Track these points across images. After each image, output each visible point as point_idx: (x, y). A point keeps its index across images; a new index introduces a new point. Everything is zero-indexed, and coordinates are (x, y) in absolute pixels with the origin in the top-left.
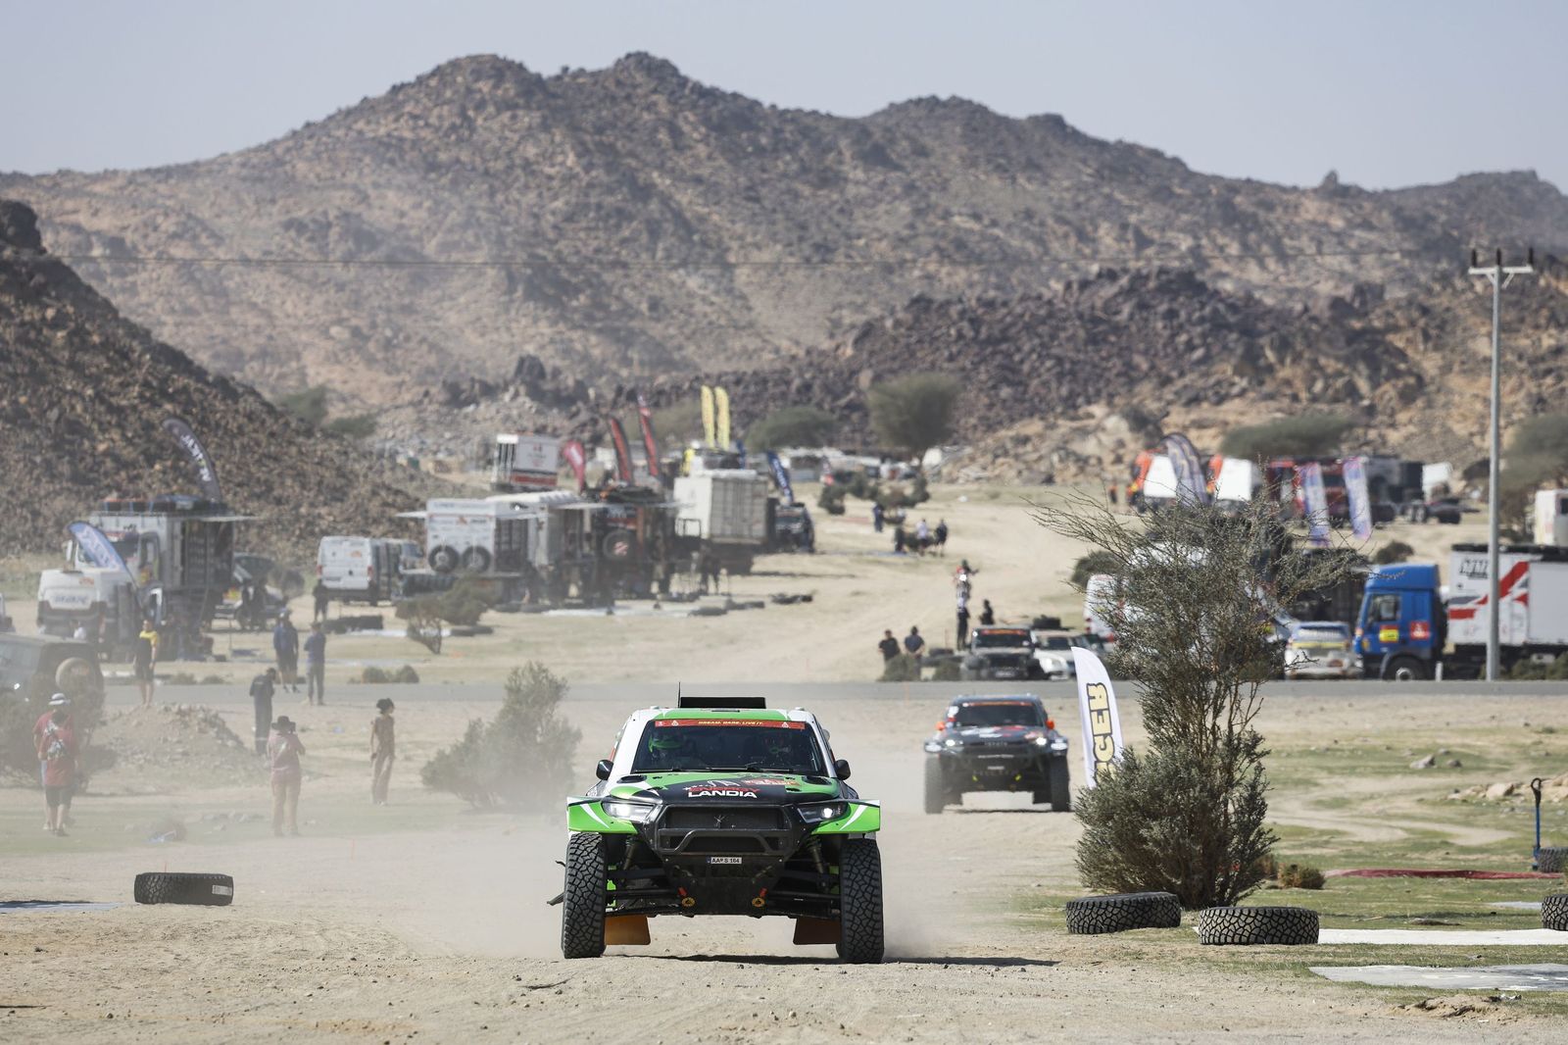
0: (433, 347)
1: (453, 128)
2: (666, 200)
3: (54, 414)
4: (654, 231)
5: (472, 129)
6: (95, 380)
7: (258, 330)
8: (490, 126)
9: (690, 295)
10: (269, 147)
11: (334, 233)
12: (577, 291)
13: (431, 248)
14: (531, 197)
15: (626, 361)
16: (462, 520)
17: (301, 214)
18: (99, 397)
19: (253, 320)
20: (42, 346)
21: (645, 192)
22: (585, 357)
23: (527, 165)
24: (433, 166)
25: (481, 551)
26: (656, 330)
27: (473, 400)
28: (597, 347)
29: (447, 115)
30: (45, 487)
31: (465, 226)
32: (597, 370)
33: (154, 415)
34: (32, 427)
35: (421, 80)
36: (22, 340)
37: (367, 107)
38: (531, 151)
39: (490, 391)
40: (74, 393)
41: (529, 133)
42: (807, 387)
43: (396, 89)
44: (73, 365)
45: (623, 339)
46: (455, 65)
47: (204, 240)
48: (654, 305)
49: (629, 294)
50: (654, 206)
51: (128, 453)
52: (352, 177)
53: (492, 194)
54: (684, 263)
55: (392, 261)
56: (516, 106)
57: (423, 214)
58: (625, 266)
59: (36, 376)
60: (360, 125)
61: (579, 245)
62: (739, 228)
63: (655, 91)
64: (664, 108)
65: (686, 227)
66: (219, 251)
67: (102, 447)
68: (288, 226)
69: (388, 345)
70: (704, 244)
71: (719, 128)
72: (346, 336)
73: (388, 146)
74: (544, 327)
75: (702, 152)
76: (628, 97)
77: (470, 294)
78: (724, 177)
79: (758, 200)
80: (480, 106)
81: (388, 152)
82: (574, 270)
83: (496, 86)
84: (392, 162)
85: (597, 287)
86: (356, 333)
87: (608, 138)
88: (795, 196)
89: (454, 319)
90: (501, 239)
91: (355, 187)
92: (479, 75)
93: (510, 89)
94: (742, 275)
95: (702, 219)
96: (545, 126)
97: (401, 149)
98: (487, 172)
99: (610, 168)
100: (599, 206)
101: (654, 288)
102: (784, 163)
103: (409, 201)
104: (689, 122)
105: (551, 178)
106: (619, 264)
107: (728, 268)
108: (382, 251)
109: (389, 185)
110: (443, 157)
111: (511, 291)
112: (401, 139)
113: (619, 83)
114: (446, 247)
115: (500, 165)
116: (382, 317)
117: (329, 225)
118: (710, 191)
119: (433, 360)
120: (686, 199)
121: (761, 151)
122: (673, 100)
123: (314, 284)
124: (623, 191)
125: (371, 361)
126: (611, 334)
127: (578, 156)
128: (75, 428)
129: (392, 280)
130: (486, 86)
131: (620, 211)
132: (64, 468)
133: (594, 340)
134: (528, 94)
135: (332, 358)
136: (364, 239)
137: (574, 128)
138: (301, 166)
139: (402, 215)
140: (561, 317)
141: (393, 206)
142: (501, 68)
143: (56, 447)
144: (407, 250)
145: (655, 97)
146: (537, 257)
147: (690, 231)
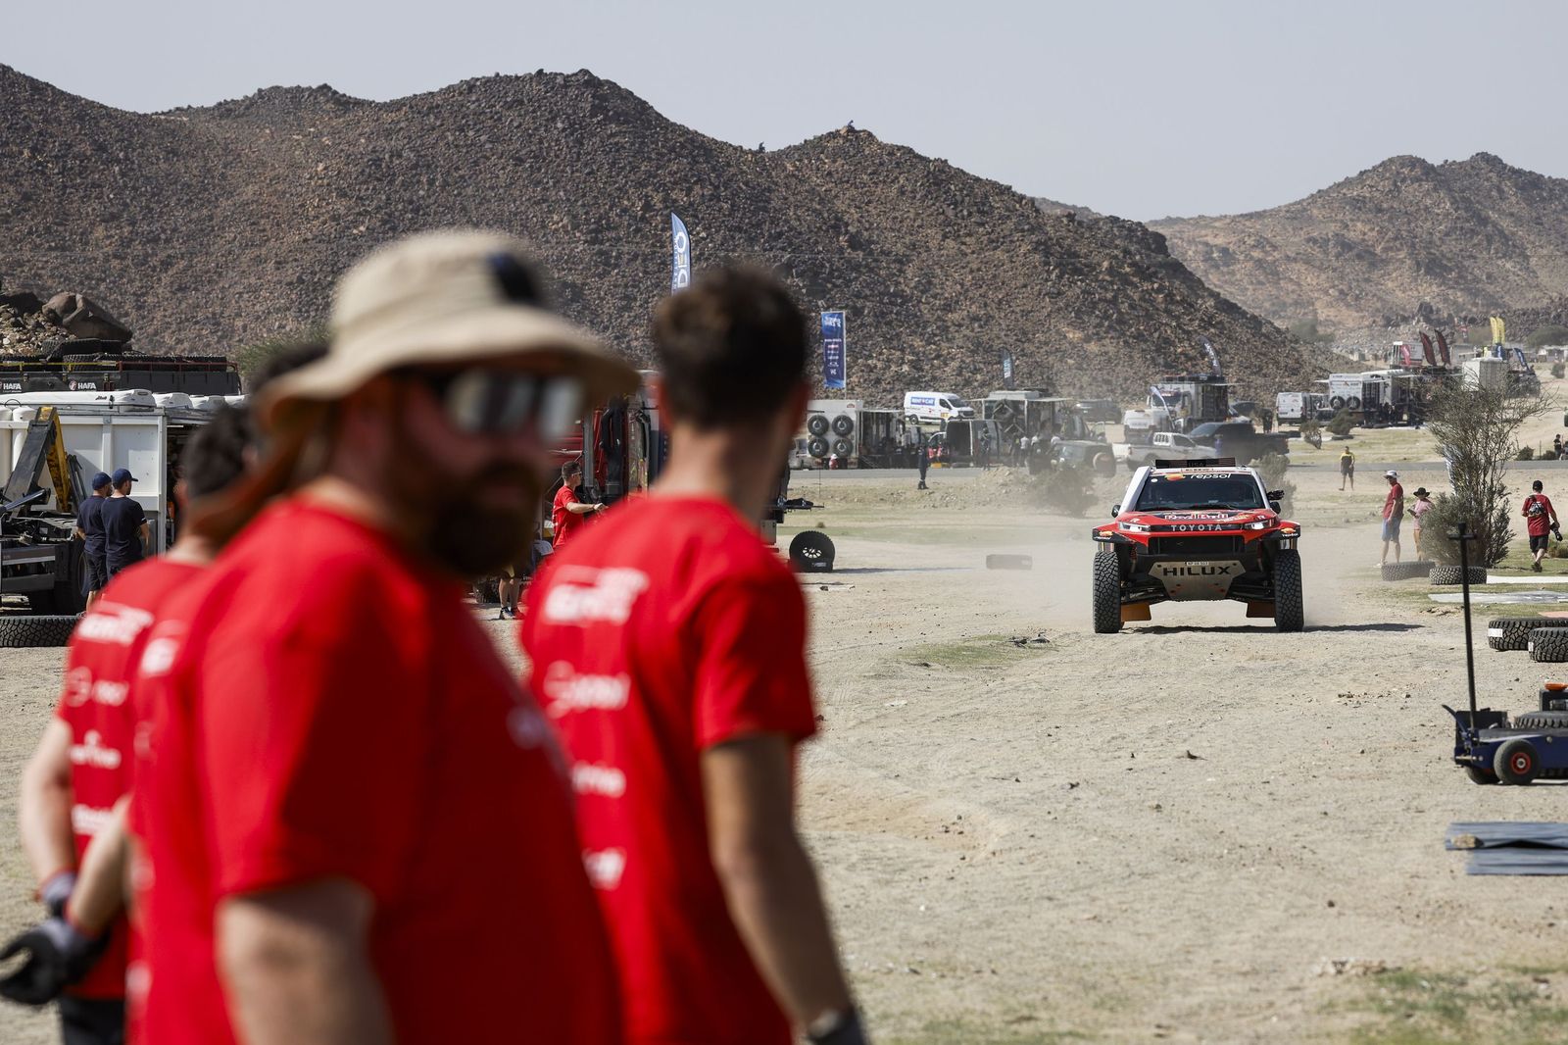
0: (1380, 299)
1: (1390, 191)
2: (1495, 225)
3: (1156, 335)
4: (1489, 239)
5: (1399, 192)
6: (1177, 318)
7: (1293, 292)
8: (1410, 191)
9: (1508, 271)
10: (1300, 203)
11: (1331, 244)
12: (1451, 270)
13: (1378, 250)
14: (1429, 224)
15: (1475, 305)
16: (1346, 383)
17: (1315, 234)
18: (1179, 326)
19: (1291, 287)
20: (1152, 302)
21: (1484, 221)
22: (1455, 303)
23: (1426, 208)
24: (1380, 210)
25: (1356, 399)
26: (1490, 289)
27: (1397, 325)
28: (1460, 297)
29: (1387, 185)
30: (1152, 370)
31: (1396, 239)
32: (1460, 308)
34: (1146, 341)
35: (1375, 168)
36: (1142, 299)
37: (1348, 182)
38: (1429, 202)
39: (1406, 320)
40: (1167, 324)
41: (1427, 193)
42: (1559, 316)
43: (1362, 173)
44: (1168, 311)
45: (1474, 293)
46: (1391, 160)
47: (1268, 249)
48: (1489, 276)
49: (1477, 272)
50: (1489, 228)
51: (1192, 353)
52: (1340, 216)
53: (1409, 223)
54: (1504, 256)
55: (1359, 257)
56: (1422, 180)
57: (1375, 234)
58: (1475, 258)
59: (1149, 316)
60: (1344, 191)
61: (1452, 246)
62: (1532, 238)
63: (1491, 171)
64: (1495, 179)
65: (1505, 238)
66: (1275, 254)
67: (1179, 350)
68: (1308, 240)
69: (1357, 298)
70: (1514, 246)
71: (1522, 189)
72: (1337, 294)
73: (1358, 201)
74: (1434, 288)
75: (1514, 200)
76: (1477, 175)
77: (1398, 272)
78: (1525, 213)
79: (1542, 224)
80: (1403, 180)
81: (1358, 204)
82: (1449, 260)
83: (1411, 171)
84: (1360, 209)
85: (1461, 268)
86: (1341, 292)
87: (1467, 194)
88: (1561, 221)
89: (1390, 285)
90: (1413, 245)
91: (1342, 221)
92: (1403, 166)
93: (1418, 171)
94: (1533, 261)
95: (1513, 234)
96: (1435, 190)
97: (1364, 202)
98: (1406, 213)
99: (1467, 210)
100: (1462, 228)
101: (1489, 268)
102: (1555, 205)
103: (1368, 227)
104: (1508, 187)
105: (1438, 215)
106: (1472, 257)
107: (1527, 258)
108: (1355, 251)
109: (1358, 220)
110: (1385, 206)
111: (1418, 270)
112: (1365, 197)
113: (1472, 167)
114: (1386, 250)
115: (1413, 209)
116: (1354, 284)
117: (1329, 240)
118: (1518, 220)
119: (1379, 305)
120: (1506, 224)
121: (1543, 199)
122: (1499, 175)
123: (1321, 269)
124: (1474, 221)
125: (1348, 306)
126: (1468, 290)
127: (1452, 204)
128: (1167, 341)
129: (1361, 266)
130: (1406, 171)
131: (1472, 230)
132: (1161, 361)
133: (1459, 294)
134: (1427, 174)
135: (1330, 305)
136: (1346, 246)
137: (1450, 190)
138: (1315, 212)
139: (1365, 234)
140: (1443, 283)
141: (1360, 230)
142: (1414, 162)
143: (1157, 351)
144: (1367, 251)
145: (1491, 174)
146: (1431, 254)
147: (1507, 240)
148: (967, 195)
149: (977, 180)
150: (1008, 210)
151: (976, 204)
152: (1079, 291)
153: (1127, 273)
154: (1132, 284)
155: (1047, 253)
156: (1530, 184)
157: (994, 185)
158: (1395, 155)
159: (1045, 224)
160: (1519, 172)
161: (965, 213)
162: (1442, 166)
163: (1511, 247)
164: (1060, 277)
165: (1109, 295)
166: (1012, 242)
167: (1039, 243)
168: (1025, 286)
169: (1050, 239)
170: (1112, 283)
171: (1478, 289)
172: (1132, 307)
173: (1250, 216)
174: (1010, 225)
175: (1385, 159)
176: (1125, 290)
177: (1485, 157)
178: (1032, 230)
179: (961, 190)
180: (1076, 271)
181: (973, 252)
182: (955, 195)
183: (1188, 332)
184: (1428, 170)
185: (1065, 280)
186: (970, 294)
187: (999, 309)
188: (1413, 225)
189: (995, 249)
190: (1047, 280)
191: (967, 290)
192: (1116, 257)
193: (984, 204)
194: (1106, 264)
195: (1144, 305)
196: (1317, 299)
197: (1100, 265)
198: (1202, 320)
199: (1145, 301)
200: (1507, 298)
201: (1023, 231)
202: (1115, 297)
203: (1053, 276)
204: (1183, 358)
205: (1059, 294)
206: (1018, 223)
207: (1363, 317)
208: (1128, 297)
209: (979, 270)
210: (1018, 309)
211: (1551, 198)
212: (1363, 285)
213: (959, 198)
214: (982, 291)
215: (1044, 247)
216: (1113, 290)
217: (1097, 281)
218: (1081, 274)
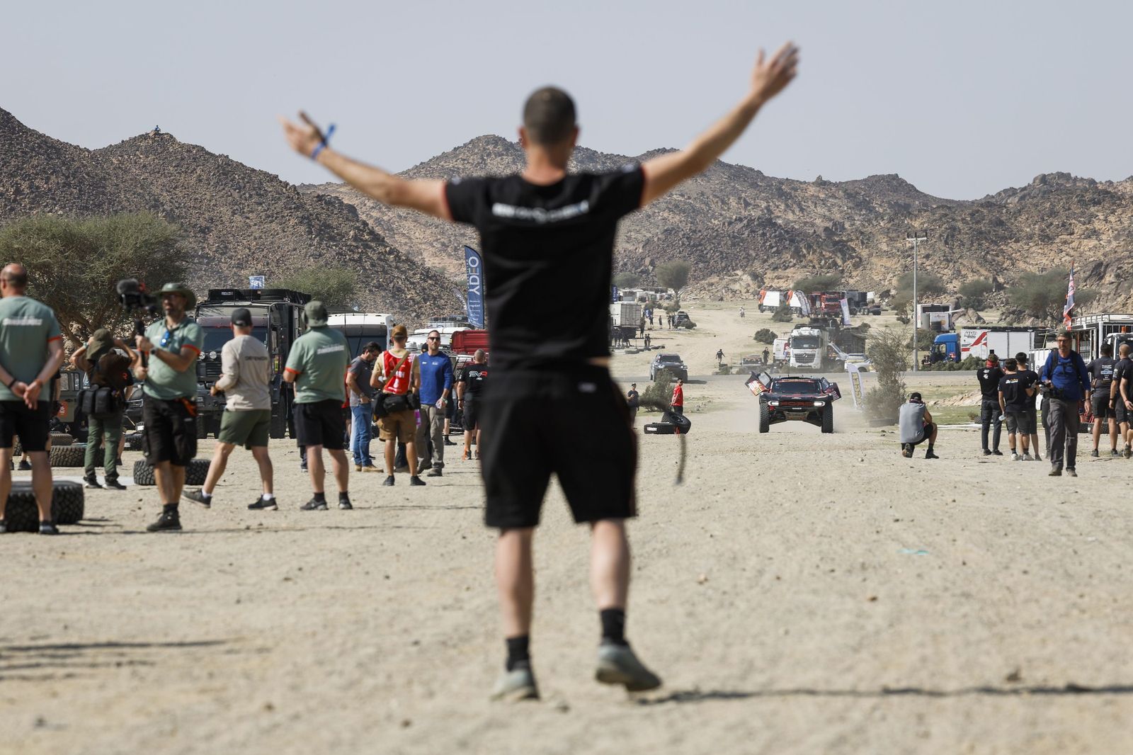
3: (391, 285)
5: (486, 164)
6: (403, 272)
8: (494, 163)
18: (406, 278)
20: (386, 261)
29: (477, 159)
33: (426, 285)
34: (385, 290)
35: (465, 145)
36: (379, 259)
37: (445, 156)
40: (398, 278)
42: (626, 264)
43: (455, 149)
44: (397, 267)
46: (478, 139)
51: (418, 298)
56: (503, 155)
59: (385, 272)
60: (442, 163)
67: (409, 297)
71: (581, 162)
72: (440, 246)
73: (453, 171)
80: (489, 155)
83: (495, 147)
86: (443, 244)
92: (488, 143)
93: (500, 148)
96: (514, 162)
112: (458, 168)
116: (452, 238)
125: (450, 255)
128: (399, 290)
130: (490, 147)
132: (397, 305)
134: (507, 150)
135: (435, 255)
142: (496, 140)
143: (393, 297)
148: (248, 182)
149: (253, 170)
151: (255, 189)
152: (335, 253)
153: (366, 240)
154: (371, 247)
155: (310, 226)
156: (588, 158)
157: (266, 174)
158: (481, 135)
159: (305, 204)
161: (247, 195)
164: (320, 243)
165: (356, 256)
166: (283, 217)
167: (303, 218)
168: (295, 250)
169: (312, 215)
170: (357, 247)
172: (372, 265)
174: (281, 204)
175: (474, 138)
176: (366, 253)
178: (297, 208)
179: (243, 179)
180: (332, 238)
181: (255, 225)
182: (239, 182)
183: (413, 283)
184: (509, 147)
185: (323, 246)
189: (271, 222)
190: (310, 245)
191: (253, 253)
192: (358, 228)
193: (260, 189)
194: (352, 233)
195: (381, 263)
196: (423, 250)
197: (347, 233)
198: (423, 274)
199: (381, 260)
201: (291, 209)
202: (360, 258)
203: (315, 242)
204: (411, 303)
205: (320, 255)
206: (286, 203)
208: (371, 258)
209: (260, 237)
213: (242, 184)
214: (265, 252)
215: (306, 220)
216: (358, 253)
217: (346, 245)
218: (335, 241)
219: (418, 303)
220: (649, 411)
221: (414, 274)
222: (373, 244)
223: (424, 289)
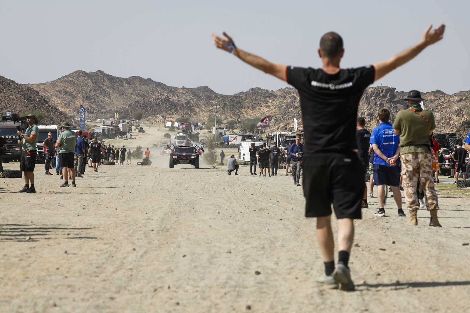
1: (77, 79)
2: (103, 88)
3: (50, 116)
4: (101, 92)
5: (79, 79)
6: (54, 112)
8: (81, 79)
9: (106, 100)
10: (54, 81)
11: (62, 92)
12: (92, 99)
13: (74, 94)
14: (86, 88)
16: (98, 129)
17: (58, 89)
19: (52, 102)
20: (48, 109)
21: (100, 87)
22: (93, 107)
23: (86, 84)
24: (74, 84)
26: (102, 104)
29: (76, 77)
31: (78, 91)
32: (94, 109)
33: (61, 117)
35: (73, 73)
36: (46, 108)
37: (66, 76)
38: (86, 82)
40: (52, 114)
41: (86, 80)
42: (123, 112)
43: (70, 74)
44: (52, 111)
46: (77, 71)
48: (101, 101)
49: (98, 100)
50: (101, 89)
52: (64, 85)
54: (105, 96)
55: (69, 95)
56: (84, 76)
57: (73, 89)
58: (98, 96)
59: (48, 112)
60: (65, 79)
61: (92, 93)
62: (112, 92)
63: (101, 75)
64: (102, 77)
65: (105, 91)
66: (48, 94)
67: (55, 120)
68: (57, 91)
69: (69, 106)
70: (107, 94)
71: (109, 79)
72: (64, 104)
73: (69, 81)
74: (88, 104)
75: (107, 82)
76: (98, 75)
77: (79, 99)
78: (110, 85)
79: (114, 88)
80: (80, 76)
81: (69, 82)
82: (92, 97)
83: (82, 74)
84: (69, 83)
85: (94, 99)
86: (65, 104)
87: (96, 80)
88: (118, 88)
89: (77, 102)
90: (83, 93)
91: (65, 86)
92: (80, 73)
93: (84, 74)
94: (112, 97)
95: (107, 91)
96: (88, 79)
97: (70, 82)
98: (81, 84)
99: (96, 84)
100: (95, 89)
101: (101, 99)
102: (117, 84)
103: (71, 88)
104: (105, 79)
105: (89, 85)
106: (97, 96)
107: (110, 97)
108: (68, 94)
109: (69, 86)
110: (75, 83)
111: (84, 99)
112: (70, 80)
113: (97, 74)
114: (76, 94)
115: (82, 84)
116: (68, 102)
117: (62, 91)
118: (108, 87)
119: (74, 107)
120: (105, 88)
121: (114, 82)
122: (103, 76)
123: (60, 98)
124: (98, 87)
125: (67, 107)
126: (96, 104)
127: (92, 83)
128: (53, 118)
129: (69, 98)
130: (81, 74)
131: (97, 89)
132: (52, 122)
133: (94, 105)
134: (86, 75)
135: (62, 107)
136: (66, 92)
137: (91, 79)
138: (58, 84)
139: (71, 90)
140: (90, 102)
141: (69, 89)
142: (83, 72)
143: (50, 120)
144: (71, 94)
145: (101, 76)
146: (87, 95)
147: (106, 92)
148: (5, 83)
149: (7, 79)
150: (15, 86)
151: (7, 85)
152: (32, 106)
153: (42, 102)
154: (44, 104)
155: (25, 97)
156: (111, 78)
157: (11, 80)
158: (78, 70)
159: (23, 90)
160: (108, 75)
161: (5, 87)
162: (89, 73)
163: (106, 94)
164: (28, 103)
165: (39, 107)
166: (16, 94)
167: (23, 94)
168: (20, 104)
169: (25, 94)
170: (40, 104)
171: (98, 104)
172: (44, 110)
173: (42, 84)
174: (16, 90)
175: (75, 71)
176: (42, 106)
177: (100, 71)
178: (21, 91)
179: (4, 82)
180: (31, 101)
181: (7, 96)
182: (2, 83)
183: (57, 116)
184: (86, 74)
185: (29, 103)
186: (7, 106)
187: (14, 110)
188: (82, 88)
189: (12, 95)
190: (25, 103)
191: (7, 105)
192: (40, 98)
193: (9, 85)
194: (38, 100)
195: (47, 109)
196: (59, 105)
197: (36, 100)
198: (60, 113)
199: (47, 108)
200: (106, 107)
201: (19, 91)
202: (40, 108)
203: (26, 102)
204: (56, 122)
205: (28, 106)
206: (18, 90)
207: (70, 110)
208: (43, 108)
209: (9, 100)
210: (18, 110)
211: (116, 82)
212: (70, 102)
213: (3, 84)
214: (10, 105)
215: (24, 95)
216: (40, 106)
217: (36, 103)
218: (32, 102)
219: (58, 122)
220: (134, 158)
221: (57, 113)
222: (44, 103)
223: (60, 118)
